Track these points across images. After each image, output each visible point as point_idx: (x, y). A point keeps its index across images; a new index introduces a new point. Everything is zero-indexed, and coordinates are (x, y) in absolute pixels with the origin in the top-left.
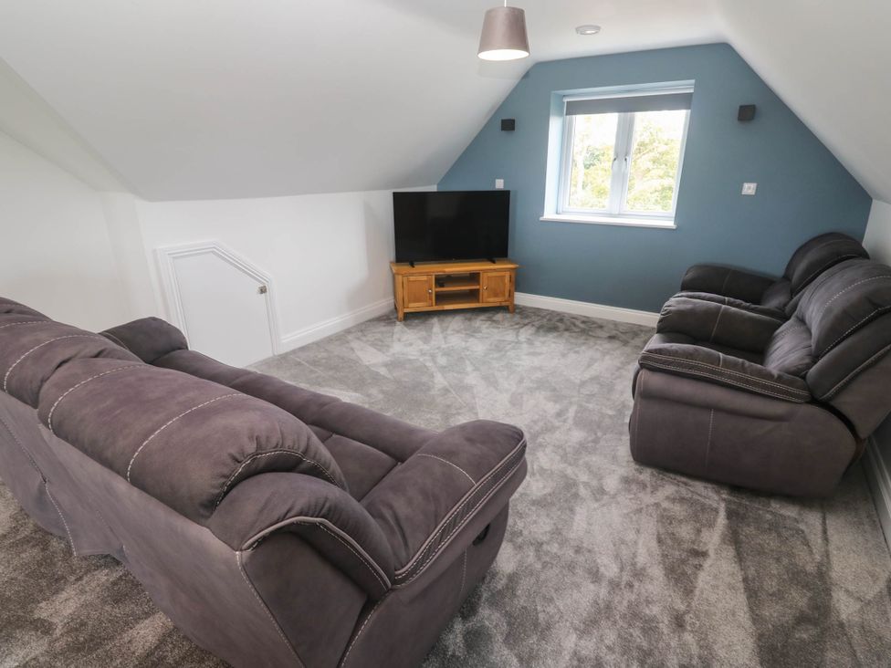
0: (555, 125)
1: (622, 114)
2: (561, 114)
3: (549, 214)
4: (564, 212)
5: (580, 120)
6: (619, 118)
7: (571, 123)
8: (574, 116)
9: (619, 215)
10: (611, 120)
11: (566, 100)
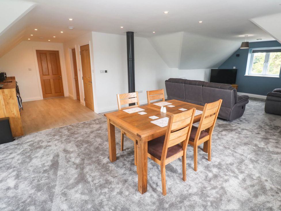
0: (249, 55)
1: (267, 53)
2: (251, 53)
3: (247, 74)
4: (250, 74)
5: (256, 54)
6: (266, 54)
7: (253, 55)
8: (254, 53)
9: (265, 75)
10: (264, 54)
11: (252, 50)
